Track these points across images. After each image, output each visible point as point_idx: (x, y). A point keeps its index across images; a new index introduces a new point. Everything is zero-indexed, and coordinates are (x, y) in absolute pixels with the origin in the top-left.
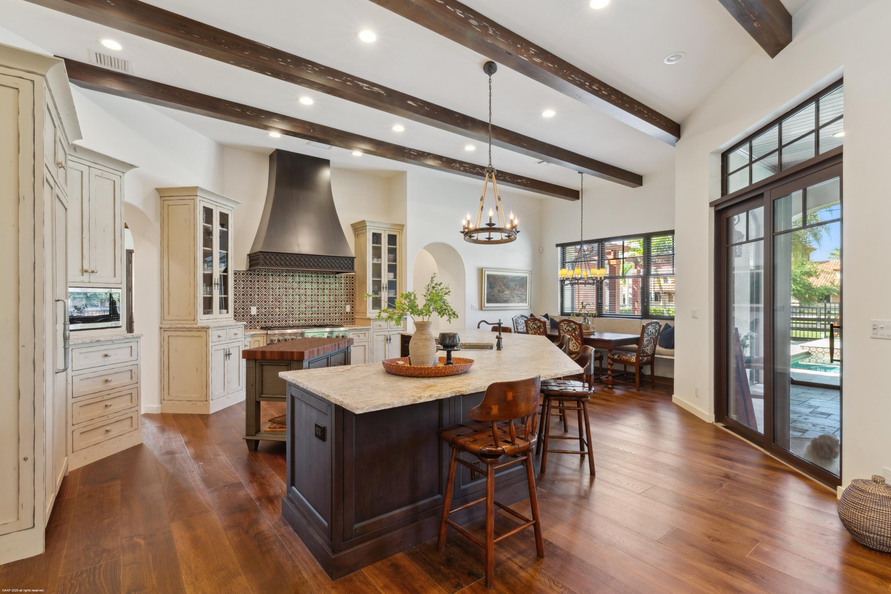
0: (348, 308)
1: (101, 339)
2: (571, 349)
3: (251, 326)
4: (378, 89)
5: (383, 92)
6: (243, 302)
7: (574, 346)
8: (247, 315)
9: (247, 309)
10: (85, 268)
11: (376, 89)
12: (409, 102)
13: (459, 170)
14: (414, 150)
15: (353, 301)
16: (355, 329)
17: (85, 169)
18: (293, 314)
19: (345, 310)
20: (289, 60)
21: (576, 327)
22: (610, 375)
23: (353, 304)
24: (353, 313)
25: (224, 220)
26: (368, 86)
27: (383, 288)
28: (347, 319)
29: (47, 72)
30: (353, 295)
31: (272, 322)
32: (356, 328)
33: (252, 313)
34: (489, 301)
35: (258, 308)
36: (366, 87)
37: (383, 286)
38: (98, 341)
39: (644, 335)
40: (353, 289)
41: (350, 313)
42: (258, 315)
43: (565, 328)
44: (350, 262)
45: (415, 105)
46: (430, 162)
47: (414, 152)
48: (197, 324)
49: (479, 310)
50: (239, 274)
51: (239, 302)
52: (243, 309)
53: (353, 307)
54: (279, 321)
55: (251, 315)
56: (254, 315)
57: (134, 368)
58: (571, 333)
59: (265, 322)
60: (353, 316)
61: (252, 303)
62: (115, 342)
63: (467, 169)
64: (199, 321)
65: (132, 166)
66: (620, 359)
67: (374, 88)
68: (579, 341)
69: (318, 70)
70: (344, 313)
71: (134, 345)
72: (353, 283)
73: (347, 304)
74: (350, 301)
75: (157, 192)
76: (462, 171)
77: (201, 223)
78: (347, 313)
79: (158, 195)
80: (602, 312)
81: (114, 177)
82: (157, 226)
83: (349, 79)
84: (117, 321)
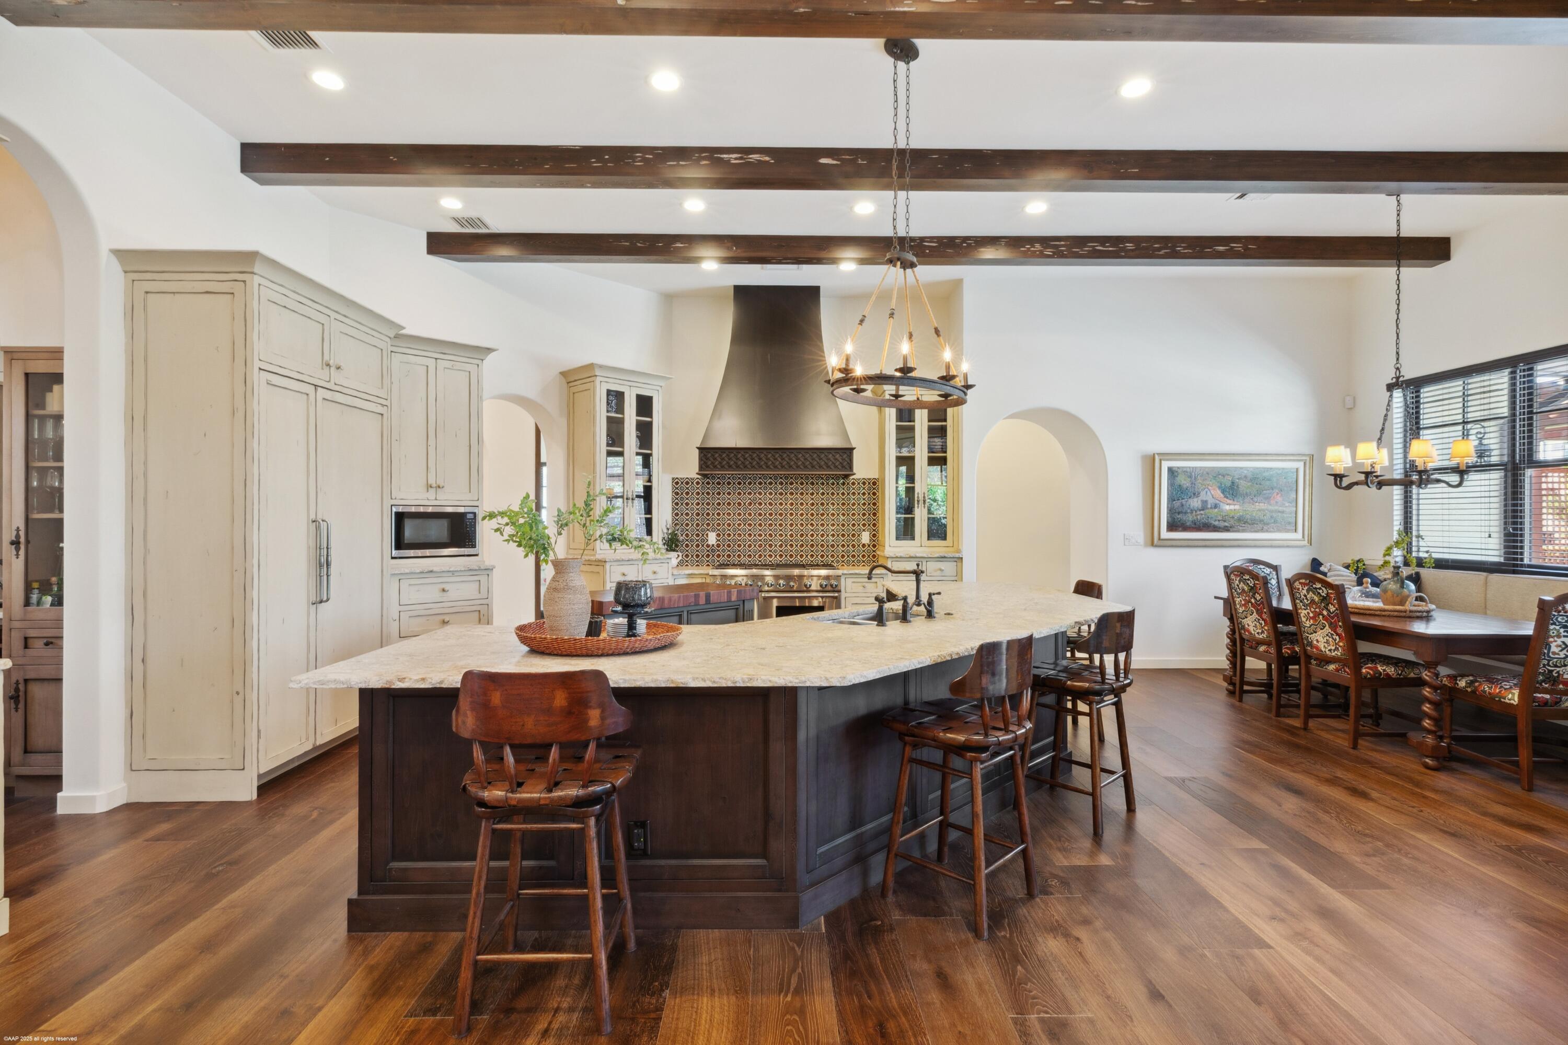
0: (865, 538)
1: (435, 569)
2: (1323, 649)
3: (708, 561)
4: (758, 156)
5: (767, 159)
6: (698, 525)
7: (1327, 642)
8: (703, 546)
9: (703, 535)
10: (432, 481)
11: (755, 157)
12: (823, 161)
13: (1042, 255)
14: (932, 239)
15: (874, 525)
16: (856, 574)
17: (431, 363)
18: (771, 546)
19: (859, 541)
20: (607, 157)
21: (1327, 594)
22: (1429, 732)
23: (874, 530)
24: (874, 546)
25: (645, 405)
26: (740, 155)
27: (918, 501)
28: (864, 556)
29: (253, 268)
30: (875, 514)
31: (739, 556)
32: (857, 571)
33: (710, 543)
34: (1172, 527)
35: (718, 535)
36: (736, 159)
37: (918, 497)
38: (431, 571)
39: (1548, 630)
40: (874, 504)
41: (869, 546)
42: (718, 546)
43: (1305, 596)
44: (845, 456)
45: (835, 162)
46: (988, 253)
47: (931, 242)
48: (594, 555)
49: (1146, 545)
50: (692, 483)
51: (692, 525)
52: (698, 535)
53: (874, 536)
54: (750, 556)
55: (708, 546)
56: (713, 545)
57: (483, 610)
58: (1319, 607)
59: (729, 556)
60: (874, 551)
61: (710, 527)
62: (456, 574)
63: (1062, 251)
64: (599, 551)
65: (489, 350)
66: (1474, 692)
67: (751, 156)
68: (1340, 631)
69: (651, 157)
70: (859, 546)
71: (483, 579)
72: (874, 494)
73: (864, 530)
74: (869, 525)
75: (562, 377)
76: (1049, 256)
77: (602, 414)
78: (864, 545)
79: (564, 381)
80: (1522, 560)
81: (468, 367)
82: (563, 422)
83: (704, 155)
84: (472, 547)
